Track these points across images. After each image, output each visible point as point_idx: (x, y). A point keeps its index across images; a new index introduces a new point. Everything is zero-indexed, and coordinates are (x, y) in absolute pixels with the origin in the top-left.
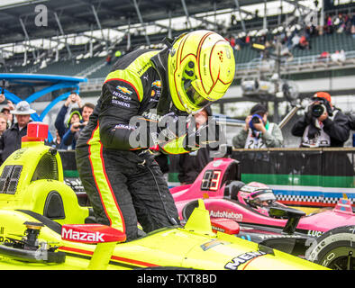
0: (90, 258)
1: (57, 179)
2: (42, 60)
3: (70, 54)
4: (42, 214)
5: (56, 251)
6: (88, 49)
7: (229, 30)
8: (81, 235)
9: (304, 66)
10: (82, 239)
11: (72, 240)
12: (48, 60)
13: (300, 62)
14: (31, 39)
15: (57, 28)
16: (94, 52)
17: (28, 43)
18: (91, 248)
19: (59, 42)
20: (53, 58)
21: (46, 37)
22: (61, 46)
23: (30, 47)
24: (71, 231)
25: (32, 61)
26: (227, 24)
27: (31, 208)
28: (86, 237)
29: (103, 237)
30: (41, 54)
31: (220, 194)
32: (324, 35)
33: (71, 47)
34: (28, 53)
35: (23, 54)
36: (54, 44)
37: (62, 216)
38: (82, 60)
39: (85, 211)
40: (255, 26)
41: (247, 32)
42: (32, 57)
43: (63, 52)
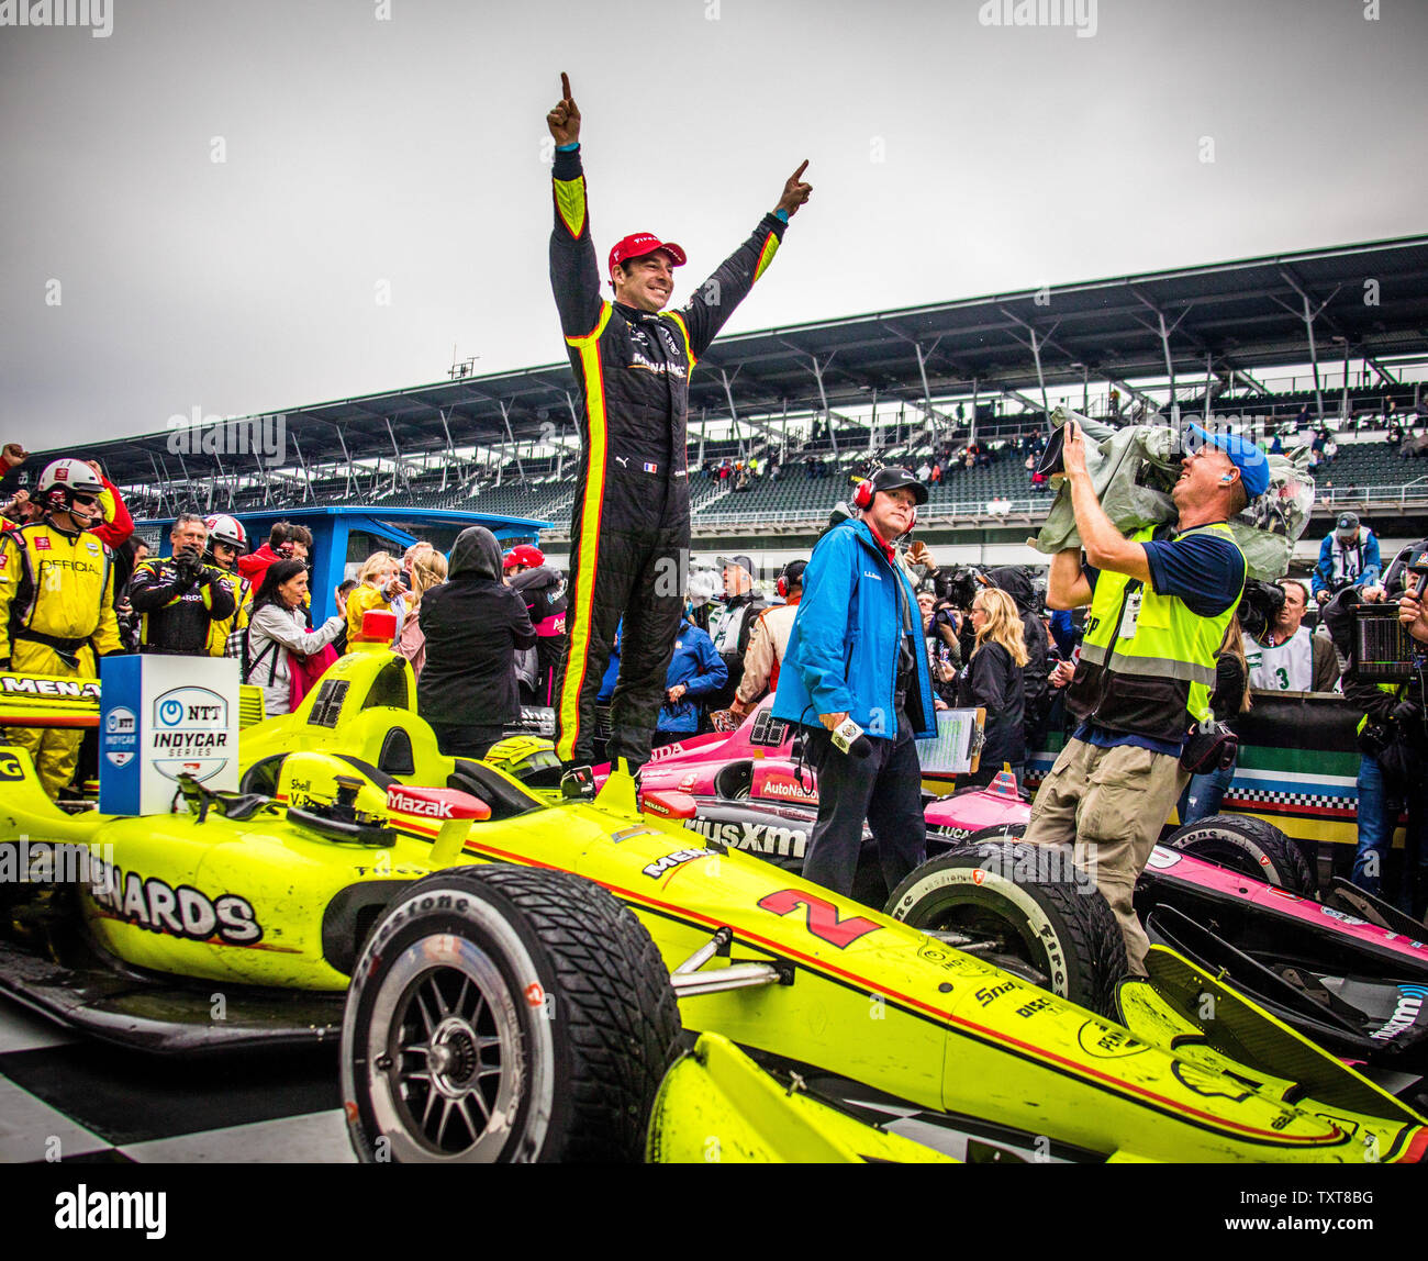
0: (432, 841)
1: (407, 708)
2: (472, 483)
3: (522, 474)
4: (375, 765)
5: (386, 827)
6: (555, 468)
7: (807, 447)
8: (416, 805)
9: (938, 520)
10: (417, 810)
11: (402, 811)
12: (482, 484)
13: (930, 513)
14: (456, 446)
15: (502, 429)
16: (564, 474)
17: (451, 452)
18: (436, 825)
19: (504, 453)
20: (493, 481)
21: (483, 444)
22: (507, 461)
23: (454, 459)
24: (400, 796)
25: (456, 485)
26: (805, 437)
27: (357, 753)
28: (423, 808)
29: (451, 810)
30: (472, 472)
31: (785, 753)
32: (974, 466)
33: (525, 462)
34: (450, 470)
35: (440, 471)
36: (495, 456)
37: (409, 770)
38: (542, 486)
39: (449, 765)
40: (855, 443)
41: (840, 453)
42: (456, 477)
43: (510, 471)
